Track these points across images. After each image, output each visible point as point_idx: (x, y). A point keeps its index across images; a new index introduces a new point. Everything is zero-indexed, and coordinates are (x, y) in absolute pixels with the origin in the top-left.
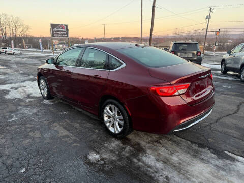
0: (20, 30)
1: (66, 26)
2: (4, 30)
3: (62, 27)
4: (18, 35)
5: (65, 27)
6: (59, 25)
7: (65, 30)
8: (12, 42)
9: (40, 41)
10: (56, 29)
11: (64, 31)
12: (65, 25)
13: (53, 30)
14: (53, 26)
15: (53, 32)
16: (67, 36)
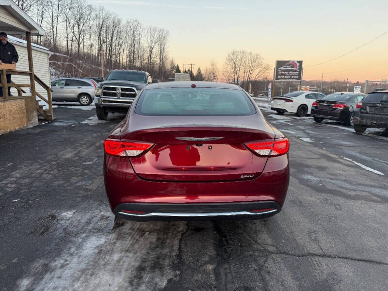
0: (256, 71)
1: (300, 62)
2: (238, 72)
3: (293, 64)
4: (253, 79)
5: (298, 64)
6: (288, 61)
7: (297, 69)
8: (250, 85)
9: (270, 86)
10: (282, 68)
11: (296, 71)
12: (298, 62)
13: (277, 69)
14: (280, 64)
15: (277, 71)
16: (299, 79)
